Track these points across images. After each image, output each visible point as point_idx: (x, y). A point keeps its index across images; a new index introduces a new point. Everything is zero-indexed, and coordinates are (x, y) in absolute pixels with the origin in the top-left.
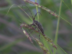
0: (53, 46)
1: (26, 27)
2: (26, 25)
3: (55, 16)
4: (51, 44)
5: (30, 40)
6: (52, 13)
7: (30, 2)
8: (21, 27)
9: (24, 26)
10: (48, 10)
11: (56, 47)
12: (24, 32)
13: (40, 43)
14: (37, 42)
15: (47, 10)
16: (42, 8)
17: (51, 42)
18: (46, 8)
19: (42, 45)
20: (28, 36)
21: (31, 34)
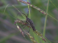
0: (43, 39)
1: (20, 23)
2: (19, 21)
3: (44, 14)
4: (41, 37)
5: (23, 34)
6: (41, 12)
7: (23, 2)
8: (15, 23)
9: (18, 22)
10: (39, 9)
11: (45, 40)
12: (18, 27)
13: (31, 37)
14: (29, 36)
15: (37, 9)
16: (33, 7)
17: (41, 36)
18: (37, 8)
19: (33, 38)
20: (21, 31)
21: (23, 29)
